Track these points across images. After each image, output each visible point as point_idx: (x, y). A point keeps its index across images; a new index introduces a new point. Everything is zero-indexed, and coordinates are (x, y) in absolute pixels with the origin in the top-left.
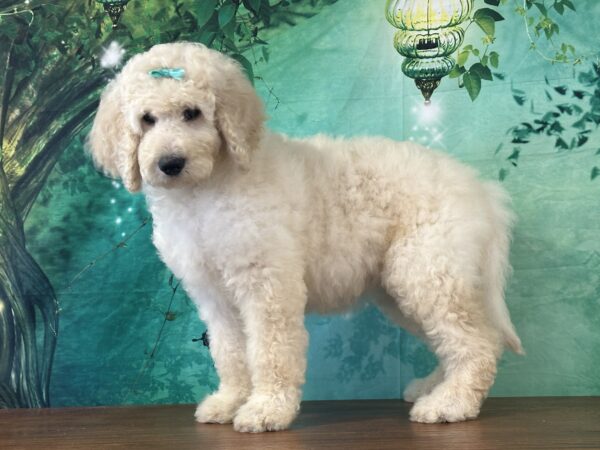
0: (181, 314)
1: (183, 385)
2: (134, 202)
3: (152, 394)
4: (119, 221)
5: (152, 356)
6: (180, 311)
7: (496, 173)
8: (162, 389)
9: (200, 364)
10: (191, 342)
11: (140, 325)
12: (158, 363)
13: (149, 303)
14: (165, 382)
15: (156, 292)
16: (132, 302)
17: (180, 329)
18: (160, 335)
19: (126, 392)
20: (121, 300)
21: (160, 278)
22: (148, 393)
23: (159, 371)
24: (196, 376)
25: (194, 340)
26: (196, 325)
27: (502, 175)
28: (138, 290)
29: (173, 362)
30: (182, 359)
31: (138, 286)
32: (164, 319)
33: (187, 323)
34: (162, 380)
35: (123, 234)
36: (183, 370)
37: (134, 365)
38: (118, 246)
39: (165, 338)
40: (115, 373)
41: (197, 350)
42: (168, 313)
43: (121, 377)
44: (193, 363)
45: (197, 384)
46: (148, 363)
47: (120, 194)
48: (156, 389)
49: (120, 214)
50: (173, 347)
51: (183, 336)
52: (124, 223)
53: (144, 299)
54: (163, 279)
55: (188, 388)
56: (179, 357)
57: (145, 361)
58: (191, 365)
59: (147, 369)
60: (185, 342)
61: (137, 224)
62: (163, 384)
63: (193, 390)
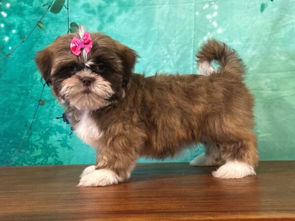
0: (49, 101)
1: (51, 147)
2: (16, 27)
3: (31, 153)
4: (7, 39)
5: (30, 128)
6: (48, 99)
7: (259, 6)
8: (38, 150)
9: (61, 133)
10: (55, 120)
11: (23, 108)
12: (35, 133)
13: (28, 93)
14: (39, 145)
15: (32, 87)
16: (16, 93)
17: (48, 110)
18: (35, 114)
19: (14, 151)
20: (10, 91)
21: (34, 78)
22: (28, 152)
23: (35, 138)
24: (59, 141)
25: (58, 118)
26: (58, 108)
27: (263, 7)
28: (21, 85)
29: (44, 132)
30: (49, 130)
31: (20, 82)
32: (38, 104)
33: (53, 107)
34: (37, 143)
35: (10, 48)
36: (50, 137)
37: (19, 134)
38: (7, 56)
39: (38, 116)
40: (6, 139)
41: (59, 125)
42: (40, 101)
43: (11, 141)
44: (57, 132)
45: (60, 146)
46: (27, 133)
47: (7, 20)
48: (34, 150)
49: (7, 34)
50: (44, 123)
51: (51, 115)
52: (10, 40)
53: (24, 91)
54: (36, 78)
55: (54, 149)
56: (48, 129)
57: (26, 131)
58: (56, 134)
59: (27, 137)
60: (52, 119)
61: (19, 41)
62: (38, 146)
63: (57, 150)
